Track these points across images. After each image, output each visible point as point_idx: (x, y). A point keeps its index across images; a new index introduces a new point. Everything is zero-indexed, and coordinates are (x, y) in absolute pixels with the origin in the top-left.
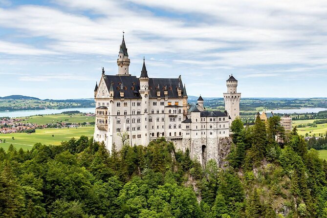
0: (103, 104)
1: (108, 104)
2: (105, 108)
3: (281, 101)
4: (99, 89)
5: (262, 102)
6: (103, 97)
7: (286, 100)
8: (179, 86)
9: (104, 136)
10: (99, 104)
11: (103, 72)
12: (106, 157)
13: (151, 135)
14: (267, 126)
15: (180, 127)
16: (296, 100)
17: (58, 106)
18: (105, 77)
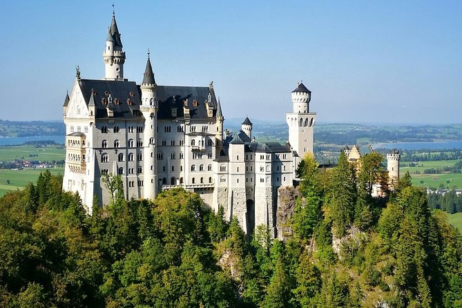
0: (79, 128)
1: (86, 129)
2: (82, 135)
3: (401, 127)
4: (71, 103)
5: (368, 130)
6: (79, 116)
7: (409, 127)
8: (210, 101)
9: (81, 182)
10: (72, 128)
11: (78, 74)
12: (82, 218)
13: (161, 182)
14: (359, 168)
15: (209, 168)
16: (427, 126)
17: (17, 132)
18: (81, 83)
